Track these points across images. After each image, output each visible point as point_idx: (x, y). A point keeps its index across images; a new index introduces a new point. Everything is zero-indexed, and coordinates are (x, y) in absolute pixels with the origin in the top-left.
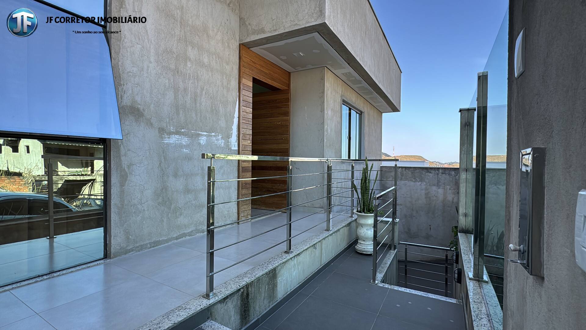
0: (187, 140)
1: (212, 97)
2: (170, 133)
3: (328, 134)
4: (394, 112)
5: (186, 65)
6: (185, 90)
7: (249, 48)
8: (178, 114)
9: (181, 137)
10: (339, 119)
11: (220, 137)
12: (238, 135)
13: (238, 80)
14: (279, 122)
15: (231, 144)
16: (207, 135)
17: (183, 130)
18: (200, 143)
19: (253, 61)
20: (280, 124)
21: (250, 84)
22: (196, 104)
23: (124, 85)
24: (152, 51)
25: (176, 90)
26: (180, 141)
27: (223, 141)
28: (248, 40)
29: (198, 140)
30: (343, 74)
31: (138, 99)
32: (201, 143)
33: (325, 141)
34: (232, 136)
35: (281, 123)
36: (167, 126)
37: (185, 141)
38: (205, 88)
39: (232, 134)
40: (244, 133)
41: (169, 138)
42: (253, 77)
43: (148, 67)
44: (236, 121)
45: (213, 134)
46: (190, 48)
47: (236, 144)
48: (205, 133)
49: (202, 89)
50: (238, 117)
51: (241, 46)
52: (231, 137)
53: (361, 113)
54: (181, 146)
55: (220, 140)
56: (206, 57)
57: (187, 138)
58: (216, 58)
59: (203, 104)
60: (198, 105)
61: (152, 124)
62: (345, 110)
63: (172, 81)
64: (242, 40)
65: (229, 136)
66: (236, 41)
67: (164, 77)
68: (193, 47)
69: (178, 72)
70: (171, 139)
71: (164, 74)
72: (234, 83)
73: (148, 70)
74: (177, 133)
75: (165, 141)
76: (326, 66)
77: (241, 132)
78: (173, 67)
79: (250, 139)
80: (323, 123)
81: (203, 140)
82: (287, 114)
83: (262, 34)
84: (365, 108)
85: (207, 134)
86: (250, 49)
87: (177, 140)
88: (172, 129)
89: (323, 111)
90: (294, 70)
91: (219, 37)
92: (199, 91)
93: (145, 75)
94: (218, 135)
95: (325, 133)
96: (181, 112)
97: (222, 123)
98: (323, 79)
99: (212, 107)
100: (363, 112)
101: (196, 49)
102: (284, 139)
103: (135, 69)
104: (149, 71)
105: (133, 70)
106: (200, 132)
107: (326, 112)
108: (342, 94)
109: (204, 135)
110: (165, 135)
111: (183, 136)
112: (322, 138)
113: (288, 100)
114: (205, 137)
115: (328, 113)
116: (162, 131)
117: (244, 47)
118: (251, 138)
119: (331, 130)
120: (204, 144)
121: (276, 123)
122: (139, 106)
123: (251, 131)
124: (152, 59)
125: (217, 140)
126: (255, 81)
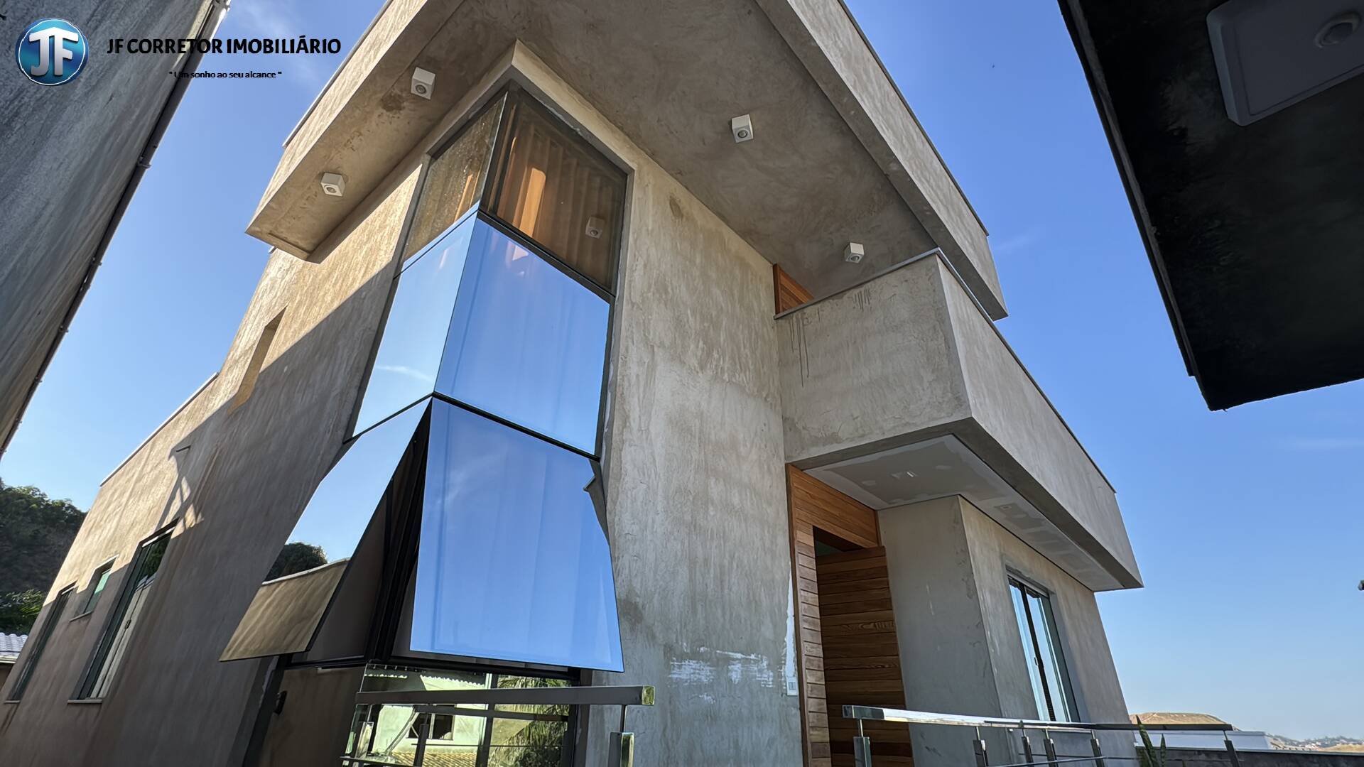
0: (710, 671)
1: (748, 572)
2: (682, 657)
3: (995, 652)
4: (1125, 588)
5: (707, 512)
6: (706, 560)
7: (802, 470)
8: (695, 612)
9: (699, 665)
10: (1009, 613)
11: (765, 664)
12: (796, 660)
13: (787, 534)
14: (870, 623)
15: (785, 681)
16: (742, 658)
17: (702, 649)
18: (731, 680)
19: (810, 494)
20: (871, 629)
21: (810, 541)
22: (722, 589)
23: (619, 558)
24: (660, 492)
25: (692, 563)
26: (699, 674)
27: (771, 674)
28: (804, 456)
29: (728, 671)
30: (998, 508)
31: (637, 585)
32: (733, 679)
33: (995, 670)
34: (785, 660)
35: (875, 626)
36: (677, 642)
37: (705, 674)
38: (736, 555)
39: (785, 655)
40: (810, 654)
41: (680, 667)
42: (813, 526)
43: (654, 522)
44: (790, 623)
45: (753, 657)
46: (712, 481)
47: (795, 680)
48: (739, 656)
49: (732, 557)
50: (794, 616)
51: (790, 466)
52: (785, 664)
53: (1048, 595)
54: (699, 687)
55: (766, 670)
56: (737, 494)
57: (709, 668)
58: (751, 494)
59: (735, 588)
60: (726, 591)
61: (654, 637)
62: (1016, 592)
63: (686, 544)
64: (792, 457)
65: (779, 663)
66: (780, 460)
67: (675, 539)
68: (717, 479)
69: (695, 526)
70: (683, 670)
71: (676, 533)
72: (783, 541)
73: (653, 527)
74: (695, 656)
75: (674, 674)
76: (960, 495)
77: (804, 652)
78: (688, 518)
79: (819, 667)
80: (980, 625)
81: (736, 673)
82: (886, 603)
83: (835, 445)
84: (1055, 582)
85: (743, 656)
86: (804, 471)
87: (692, 671)
88: (685, 647)
89: (972, 593)
90: (888, 506)
91: (754, 456)
92: (726, 562)
93: (649, 538)
94: (762, 659)
95: (992, 650)
96: (699, 608)
97: (767, 631)
98: (958, 521)
99: (749, 594)
100: (1053, 593)
101: (722, 482)
102: (887, 666)
103: (636, 528)
104: (655, 530)
105: (633, 531)
106: (730, 653)
107: (981, 598)
108: (1000, 552)
109: (737, 659)
110: (674, 661)
111: (702, 663)
112: (986, 664)
113: (883, 571)
114: (739, 665)
115: (987, 599)
116: (669, 650)
117: (794, 469)
118: (822, 665)
119: (1001, 643)
120: (737, 680)
121: (862, 627)
122: (638, 599)
123: (821, 646)
124: (660, 508)
125: (761, 671)
126: (819, 534)
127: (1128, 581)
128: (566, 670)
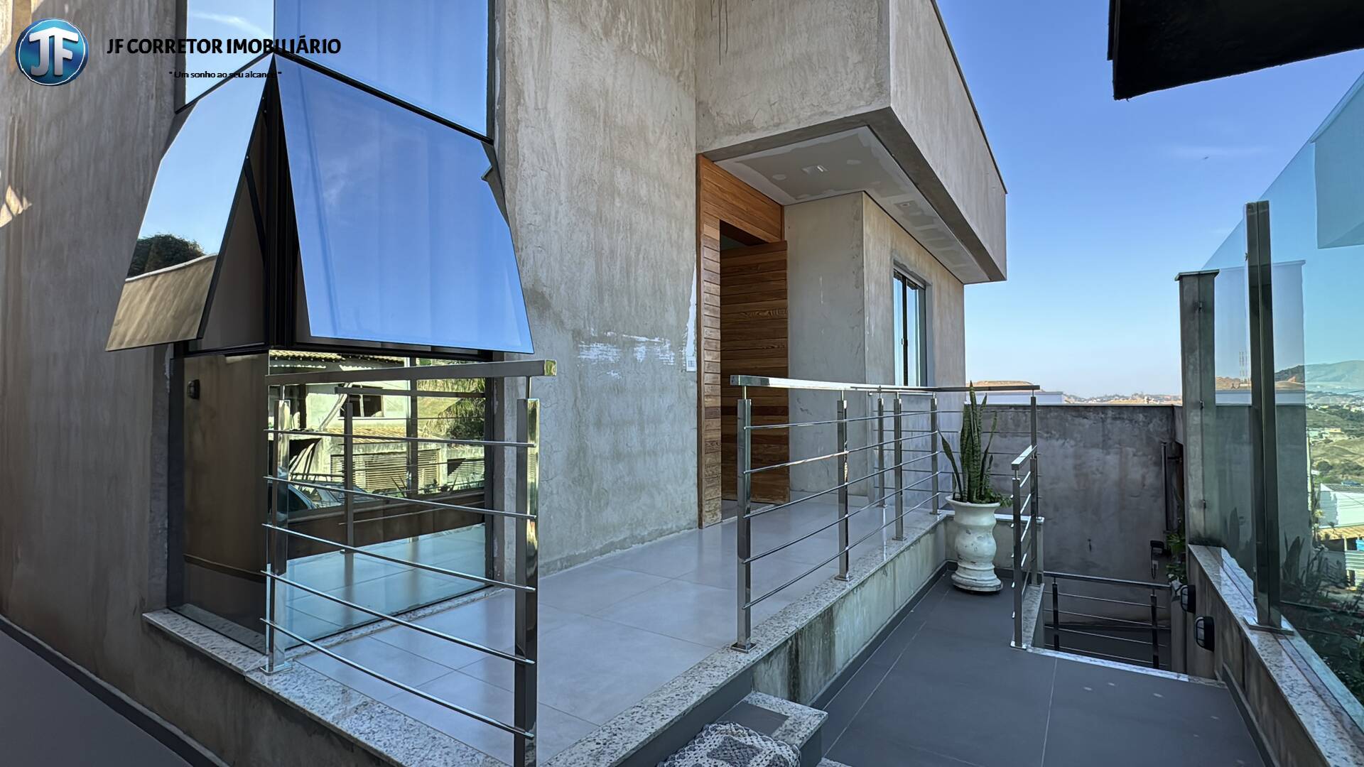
0: (617, 353)
1: (655, 264)
2: (590, 340)
3: (870, 334)
4: (991, 281)
5: (613, 203)
6: (612, 252)
7: (713, 161)
8: (601, 301)
9: (605, 347)
10: (888, 301)
11: (668, 345)
12: (696, 342)
13: (694, 227)
14: (765, 311)
15: (685, 360)
16: (646, 341)
17: (609, 333)
18: (636, 359)
19: (719, 187)
20: (766, 316)
21: (716, 235)
22: (628, 280)
23: (522, 249)
24: (563, 180)
25: (598, 254)
26: (606, 355)
27: (673, 354)
28: (716, 146)
29: (633, 352)
30: (898, 205)
31: (543, 275)
32: (638, 359)
33: (867, 349)
34: (686, 343)
35: (770, 313)
36: (585, 327)
37: (612, 354)
38: (643, 248)
39: (686, 338)
40: (708, 337)
41: (588, 349)
42: (721, 222)
43: (557, 212)
44: (693, 311)
45: (656, 340)
46: (619, 170)
47: (694, 359)
48: (644, 339)
49: (638, 251)
50: (697, 304)
51: (701, 156)
52: (685, 346)
53: (925, 286)
54: (606, 366)
55: (668, 352)
56: (644, 186)
57: (615, 350)
58: (659, 186)
59: (640, 279)
60: (632, 282)
61: (562, 322)
62: (898, 284)
63: (592, 236)
64: (703, 147)
65: (681, 344)
66: (692, 150)
67: (581, 231)
68: (623, 168)
69: (601, 220)
70: (591, 351)
71: (581, 224)
72: (689, 235)
73: (556, 218)
74: (602, 339)
75: (583, 355)
76: (865, 192)
77: (704, 335)
78: (593, 209)
79: (716, 348)
80: (861, 312)
81: (640, 353)
82: (782, 294)
83: (749, 134)
84: (934, 277)
85: (648, 339)
86: (715, 163)
87: (600, 352)
88: (593, 332)
89: (860, 284)
90: (794, 201)
91: (663, 144)
92: (632, 254)
93: (553, 228)
94: (665, 341)
95: (867, 333)
96: (606, 297)
97: (671, 318)
98: (858, 218)
99: (654, 284)
100: (930, 285)
101: (629, 173)
102: (776, 347)
103: (538, 218)
104: (558, 220)
105: (535, 221)
106: (635, 337)
107: (866, 288)
108: (892, 248)
109: (643, 342)
110: (582, 344)
111: (609, 346)
112: (860, 344)
113: (783, 264)
114: (644, 347)
115: (870, 288)
116: (577, 335)
117: (705, 160)
118: (719, 346)
119: (876, 326)
120: (641, 360)
121: (758, 314)
122: (545, 289)
123: (719, 331)
124: (563, 198)
125: (663, 352)
126: (725, 229)
127: (995, 274)
128: (476, 353)
